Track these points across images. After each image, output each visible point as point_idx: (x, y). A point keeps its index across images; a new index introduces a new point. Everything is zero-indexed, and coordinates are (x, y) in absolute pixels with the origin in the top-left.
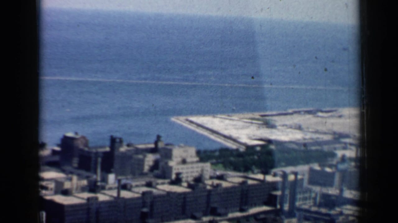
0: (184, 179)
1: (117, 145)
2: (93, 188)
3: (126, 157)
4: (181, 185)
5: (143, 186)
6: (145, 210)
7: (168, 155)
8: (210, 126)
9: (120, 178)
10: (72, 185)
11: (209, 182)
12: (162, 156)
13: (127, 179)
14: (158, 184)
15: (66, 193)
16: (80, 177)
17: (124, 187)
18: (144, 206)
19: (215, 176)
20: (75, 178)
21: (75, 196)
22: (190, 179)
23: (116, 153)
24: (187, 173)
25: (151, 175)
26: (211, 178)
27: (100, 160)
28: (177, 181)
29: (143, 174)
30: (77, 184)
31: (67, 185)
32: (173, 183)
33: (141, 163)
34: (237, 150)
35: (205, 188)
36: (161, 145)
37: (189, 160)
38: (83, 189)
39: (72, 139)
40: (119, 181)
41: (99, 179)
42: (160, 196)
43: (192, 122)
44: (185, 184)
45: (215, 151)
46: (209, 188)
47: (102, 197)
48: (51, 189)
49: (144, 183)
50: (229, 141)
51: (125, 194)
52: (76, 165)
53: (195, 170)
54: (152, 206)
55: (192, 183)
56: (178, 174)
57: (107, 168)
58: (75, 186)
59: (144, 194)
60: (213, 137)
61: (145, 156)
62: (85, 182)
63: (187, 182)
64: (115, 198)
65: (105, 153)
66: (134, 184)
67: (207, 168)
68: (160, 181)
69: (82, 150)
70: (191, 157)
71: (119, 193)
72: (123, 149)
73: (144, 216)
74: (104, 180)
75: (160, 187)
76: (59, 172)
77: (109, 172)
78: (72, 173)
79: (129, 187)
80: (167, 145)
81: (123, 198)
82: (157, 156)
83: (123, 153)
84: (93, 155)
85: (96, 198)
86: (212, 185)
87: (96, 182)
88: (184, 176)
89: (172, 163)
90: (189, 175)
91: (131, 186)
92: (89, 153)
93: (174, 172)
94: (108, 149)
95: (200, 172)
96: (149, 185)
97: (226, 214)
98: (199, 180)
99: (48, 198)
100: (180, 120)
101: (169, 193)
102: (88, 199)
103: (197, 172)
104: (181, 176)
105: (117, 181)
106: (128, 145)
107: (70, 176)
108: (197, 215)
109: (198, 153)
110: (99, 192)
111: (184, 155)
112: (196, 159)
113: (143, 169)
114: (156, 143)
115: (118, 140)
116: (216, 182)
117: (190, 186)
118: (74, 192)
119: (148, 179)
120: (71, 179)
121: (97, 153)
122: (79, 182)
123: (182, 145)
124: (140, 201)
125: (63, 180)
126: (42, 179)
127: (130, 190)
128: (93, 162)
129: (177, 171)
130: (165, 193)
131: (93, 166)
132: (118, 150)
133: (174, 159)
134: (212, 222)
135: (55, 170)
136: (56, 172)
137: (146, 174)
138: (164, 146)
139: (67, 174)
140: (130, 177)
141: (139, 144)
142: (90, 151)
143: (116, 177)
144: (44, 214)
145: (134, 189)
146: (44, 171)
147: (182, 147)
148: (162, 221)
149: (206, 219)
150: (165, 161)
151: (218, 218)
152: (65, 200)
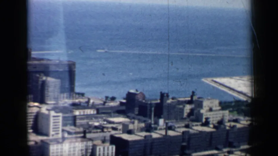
0: (211, 122)
1: (165, 98)
2: (149, 129)
3: (171, 107)
4: (209, 127)
5: (183, 127)
6: (184, 144)
7: (200, 105)
8: (228, 85)
9: (167, 121)
10: (134, 126)
11: (228, 124)
12: (196, 106)
13: (172, 122)
14: (193, 126)
15: (130, 132)
16: (140, 121)
17: (170, 128)
18: (183, 142)
19: (232, 120)
20: (136, 122)
21: (136, 135)
22: (215, 122)
23: (165, 104)
24: (213, 118)
25: (188, 120)
26: (229, 121)
27: (153, 109)
28: (206, 124)
29: (183, 119)
30: (138, 126)
31: (131, 127)
32: (203, 125)
33: (182, 110)
34: (247, 101)
35: (225, 128)
36: (195, 98)
37: (214, 109)
38: (142, 130)
39: (134, 94)
40: (167, 124)
41: (153, 122)
42: (194, 134)
43: (216, 82)
44: (211, 126)
45: (231, 102)
46: (228, 128)
47: (155, 135)
48: (120, 130)
49: (183, 125)
50: (241, 95)
51: (171, 133)
52: (137, 113)
53: (218, 116)
54: (189, 142)
55: (216, 125)
56: (207, 119)
57: (159, 115)
58: (136, 128)
59: (183, 133)
60: (231, 92)
61: (184, 106)
62: (143, 125)
63: (213, 124)
64: (164, 136)
65: (157, 104)
66: (177, 126)
67: (227, 114)
68: (195, 124)
69: (141, 102)
70: (216, 106)
71: (166, 132)
72: (169, 101)
73: (183, 148)
74: (157, 123)
75: (195, 128)
76: (125, 118)
77: (160, 118)
78: (134, 118)
79: (173, 128)
80: (199, 98)
81: (170, 136)
82: (193, 106)
83: (168, 104)
84: (148, 106)
85: (151, 136)
86: (230, 126)
87: (150, 125)
88: (211, 120)
89: (202, 111)
90: (214, 119)
91: (175, 128)
92: (147, 104)
93: (204, 117)
94: (159, 101)
95: (222, 118)
96: (187, 126)
97: (239, 146)
98: (221, 122)
99: (117, 136)
100: (207, 81)
101: (201, 132)
102: (145, 137)
103: (220, 117)
104: (209, 120)
105: (165, 124)
106: (173, 99)
107: (133, 120)
108: (219, 147)
109: (220, 103)
110: (153, 132)
111: (211, 105)
112: (219, 108)
113: (183, 115)
114: (192, 97)
115: (165, 95)
116: (233, 124)
117: (215, 127)
118: (135, 131)
119: (187, 123)
120: (133, 123)
121: (151, 104)
123: (209, 98)
124: (181, 138)
125: (128, 123)
126: (113, 123)
127: (174, 130)
128: (148, 111)
129: (206, 117)
130: (198, 132)
131: (148, 113)
132: (166, 102)
133: (204, 108)
134: (230, 152)
135: (122, 116)
136: (123, 117)
137: (185, 119)
138: (197, 99)
139: (131, 119)
140: (175, 121)
141: (180, 98)
142: (146, 102)
143: (165, 121)
144: (114, 147)
145: (177, 130)
146: (114, 117)
147: (209, 99)
148: (196, 152)
149: (225, 150)
150: (198, 109)
151: (234, 149)
152: (129, 137)
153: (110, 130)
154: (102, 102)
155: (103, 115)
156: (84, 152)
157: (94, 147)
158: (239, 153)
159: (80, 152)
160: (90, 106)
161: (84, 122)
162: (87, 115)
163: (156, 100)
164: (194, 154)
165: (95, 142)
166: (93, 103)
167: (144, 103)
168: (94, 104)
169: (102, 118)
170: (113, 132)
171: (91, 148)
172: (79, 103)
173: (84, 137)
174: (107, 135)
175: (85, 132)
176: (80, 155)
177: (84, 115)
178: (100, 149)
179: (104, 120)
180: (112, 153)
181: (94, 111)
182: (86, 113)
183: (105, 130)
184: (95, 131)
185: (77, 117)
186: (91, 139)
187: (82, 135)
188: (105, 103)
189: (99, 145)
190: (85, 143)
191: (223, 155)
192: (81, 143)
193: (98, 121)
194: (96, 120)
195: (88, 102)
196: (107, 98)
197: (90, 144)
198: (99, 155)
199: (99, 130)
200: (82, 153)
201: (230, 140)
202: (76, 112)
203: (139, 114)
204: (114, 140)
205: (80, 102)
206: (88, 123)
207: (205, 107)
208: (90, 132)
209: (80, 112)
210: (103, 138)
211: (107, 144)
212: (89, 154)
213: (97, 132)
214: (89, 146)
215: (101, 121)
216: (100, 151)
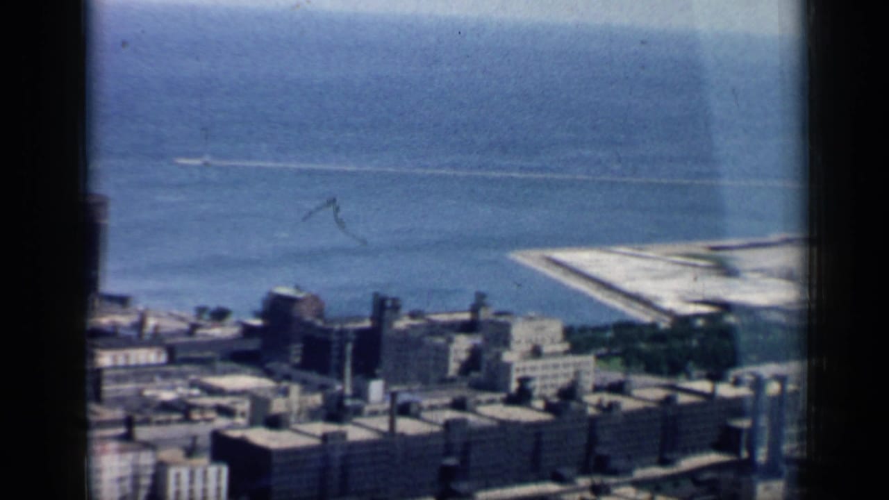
0: (536, 393)
1: (387, 314)
2: (335, 411)
3: (407, 341)
4: (530, 407)
5: (445, 407)
6: (451, 461)
7: (502, 337)
8: (594, 271)
9: (395, 388)
11: (592, 399)
12: (486, 340)
13: (410, 391)
14: (479, 403)
15: (275, 422)
16: (307, 387)
17: (407, 410)
18: (448, 452)
19: (606, 384)
20: (295, 389)
21: (295, 431)
22: (550, 392)
23: (387, 332)
24: (544, 377)
25: (463, 382)
26: (597, 389)
27: (349, 348)
28: (522, 397)
29: (445, 382)
30: (300, 403)
31: (278, 406)
32: (512, 400)
33: (442, 354)
34: (653, 326)
35: (583, 411)
36: (485, 314)
37: (547, 349)
38: (313, 415)
39: (290, 301)
40: (394, 396)
41: (348, 391)
42: (483, 431)
43: (556, 263)
44: (539, 404)
45: (604, 328)
46: (591, 411)
47: (356, 433)
48: (243, 414)
49: (447, 400)
50: (636, 305)
51: (407, 426)
52: (297, 360)
53: (561, 370)
54: (465, 453)
55: (555, 400)
56: (524, 381)
57: (367, 367)
58: (295, 408)
59: (448, 425)
60: (600, 296)
61: (450, 341)
62: (317, 399)
63: (543, 397)
64: (384, 434)
65: (362, 333)
67: (590, 370)
68: (485, 396)
69: (310, 325)
70: (553, 342)
71: (392, 424)
72: (402, 323)
73: (447, 474)
74: (361, 393)
75: (486, 410)
76: (260, 376)
77: (374, 376)
78: (288, 377)
79: (414, 409)
80: (500, 314)
81: (402, 435)
82: (477, 339)
83: (399, 332)
84: (334, 338)
85: (343, 435)
86: (599, 406)
87: (341, 396)
88: (537, 386)
89: (507, 357)
90: (548, 382)
91: (421, 409)
92: (328, 331)
93: (515, 376)
94: (367, 324)
95: (571, 377)
96: (459, 405)
97: (628, 471)
98: (569, 393)
99: (236, 434)
100: (529, 259)
101: (504, 425)
102: (325, 437)
103: (566, 375)
104: (531, 385)
105: (388, 397)
106: (413, 315)
107: (285, 384)
108: (566, 472)
109: (568, 333)
110: (348, 421)
111: (537, 337)
112: (566, 346)
113: (446, 369)
114: (475, 310)
115: (389, 303)
116: (607, 398)
117: (549, 408)
118: (292, 419)
119: (458, 393)
120: (285, 393)
121: (342, 333)
122: (304, 398)
123: (532, 314)
124: (441, 442)
125: (269, 394)
126: (220, 392)
127: (417, 417)
128: (335, 353)
129: (521, 374)
130: (494, 423)
131: (334, 361)
132: (390, 325)
133: (514, 346)
134: (597, 490)
135: (249, 370)
136: (253, 375)
137: (452, 380)
138: (492, 317)
139: (278, 381)
140: (416, 386)
141: (437, 313)
142: (329, 326)
143: (386, 387)
144: (225, 470)
145: (427, 415)
146: (224, 373)
147: (531, 319)
148: (488, 486)
149: (583, 481)
150: (495, 350)
151: (612, 480)
152: (274, 439)
153: (211, 415)
154: (184, 326)
155: (186, 368)
156: (127, 484)
157: (160, 471)
158: (629, 491)
159: (116, 486)
160: (147, 338)
161: (128, 387)
162: (137, 366)
163: (359, 318)
164: (481, 495)
165: (166, 454)
166: (156, 328)
167: (322, 330)
168: (162, 331)
169: (182, 375)
170: (221, 422)
171: (150, 471)
172: (109, 329)
173: (128, 437)
174: (202, 431)
175: (129, 423)
176: (117, 495)
177: (127, 367)
178: (178, 476)
179: (193, 385)
180: (218, 489)
181: (159, 354)
182: (132, 362)
183: (196, 415)
184: (162, 417)
185: (107, 373)
186: (148, 446)
187: (121, 430)
188: (194, 327)
189: (177, 464)
190: (130, 456)
191: (577, 496)
192: (116, 457)
193: (173, 388)
194: (168, 383)
195: (140, 325)
196: (201, 311)
197: (147, 459)
198: (178, 493)
199: (176, 416)
200: (122, 489)
201: (602, 450)
202: (101, 356)
203: (305, 365)
204: (223, 448)
205: (115, 326)
206: (139, 393)
207: (519, 342)
208: (147, 422)
209: (114, 358)
210: (188, 443)
211: (202, 461)
212: (143, 493)
213: (168, 422)
214: (146, 466)
215: (182, 386)
216: (178, 483)
